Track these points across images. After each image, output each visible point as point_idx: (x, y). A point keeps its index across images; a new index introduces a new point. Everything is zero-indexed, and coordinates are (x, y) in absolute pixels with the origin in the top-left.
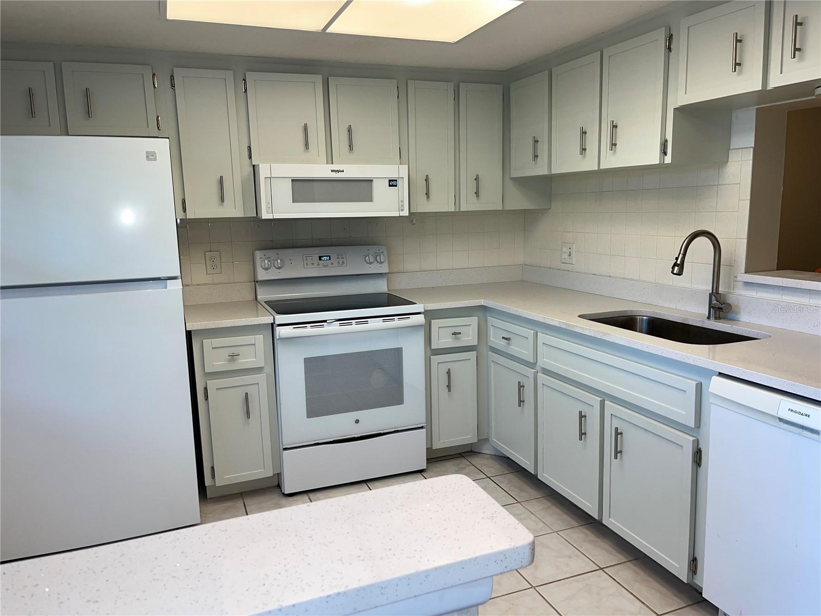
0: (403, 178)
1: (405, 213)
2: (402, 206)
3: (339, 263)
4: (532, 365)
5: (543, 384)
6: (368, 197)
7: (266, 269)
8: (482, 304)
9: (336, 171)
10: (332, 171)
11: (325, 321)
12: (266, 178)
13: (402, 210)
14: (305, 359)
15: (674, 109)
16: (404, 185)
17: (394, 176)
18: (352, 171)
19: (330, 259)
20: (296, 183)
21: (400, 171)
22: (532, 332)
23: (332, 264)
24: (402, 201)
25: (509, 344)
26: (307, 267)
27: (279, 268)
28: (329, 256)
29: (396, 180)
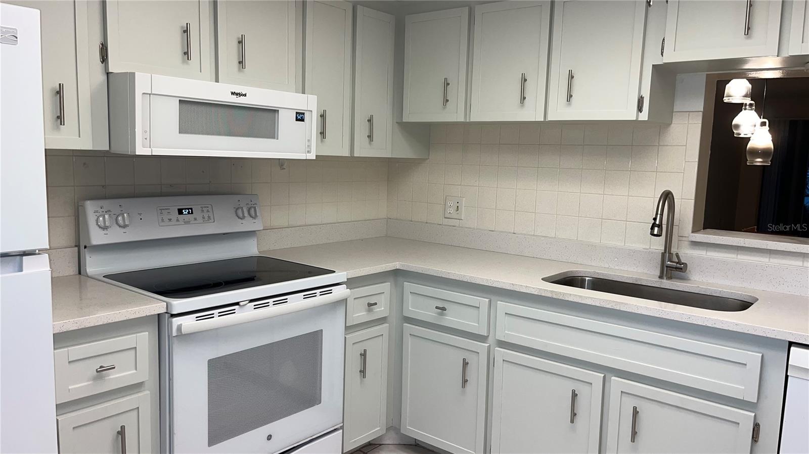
0: (311, 111)
1: (312, 156)
2: (308, 146)
3: (204, 218)
4: (482, 338)
5: (503, 360)
6: (271, 133)
7: (105, 228)
8: (398, 268)
9: (237, 94)
10: (233, 93)
11: (237, 304)
12: (144, 94)
13: (309, 152)
14: (210, 361)
15: (653, 65)
16: (313, 120)
17: (301, 107)
18: (256, 97)
19: (192, 213)
20: (184, 106)
21: (309, 103)
22: (487, 300)
23: (195, 219)
24: (309, 141)
25: (441, 314)
26: (162, 224)
27: (125, 226)
28: (191, 209)
29: (304, 114)
